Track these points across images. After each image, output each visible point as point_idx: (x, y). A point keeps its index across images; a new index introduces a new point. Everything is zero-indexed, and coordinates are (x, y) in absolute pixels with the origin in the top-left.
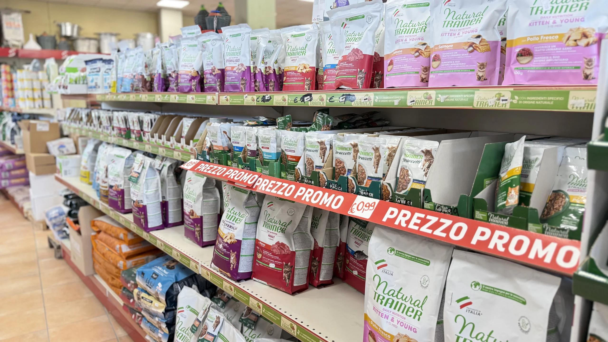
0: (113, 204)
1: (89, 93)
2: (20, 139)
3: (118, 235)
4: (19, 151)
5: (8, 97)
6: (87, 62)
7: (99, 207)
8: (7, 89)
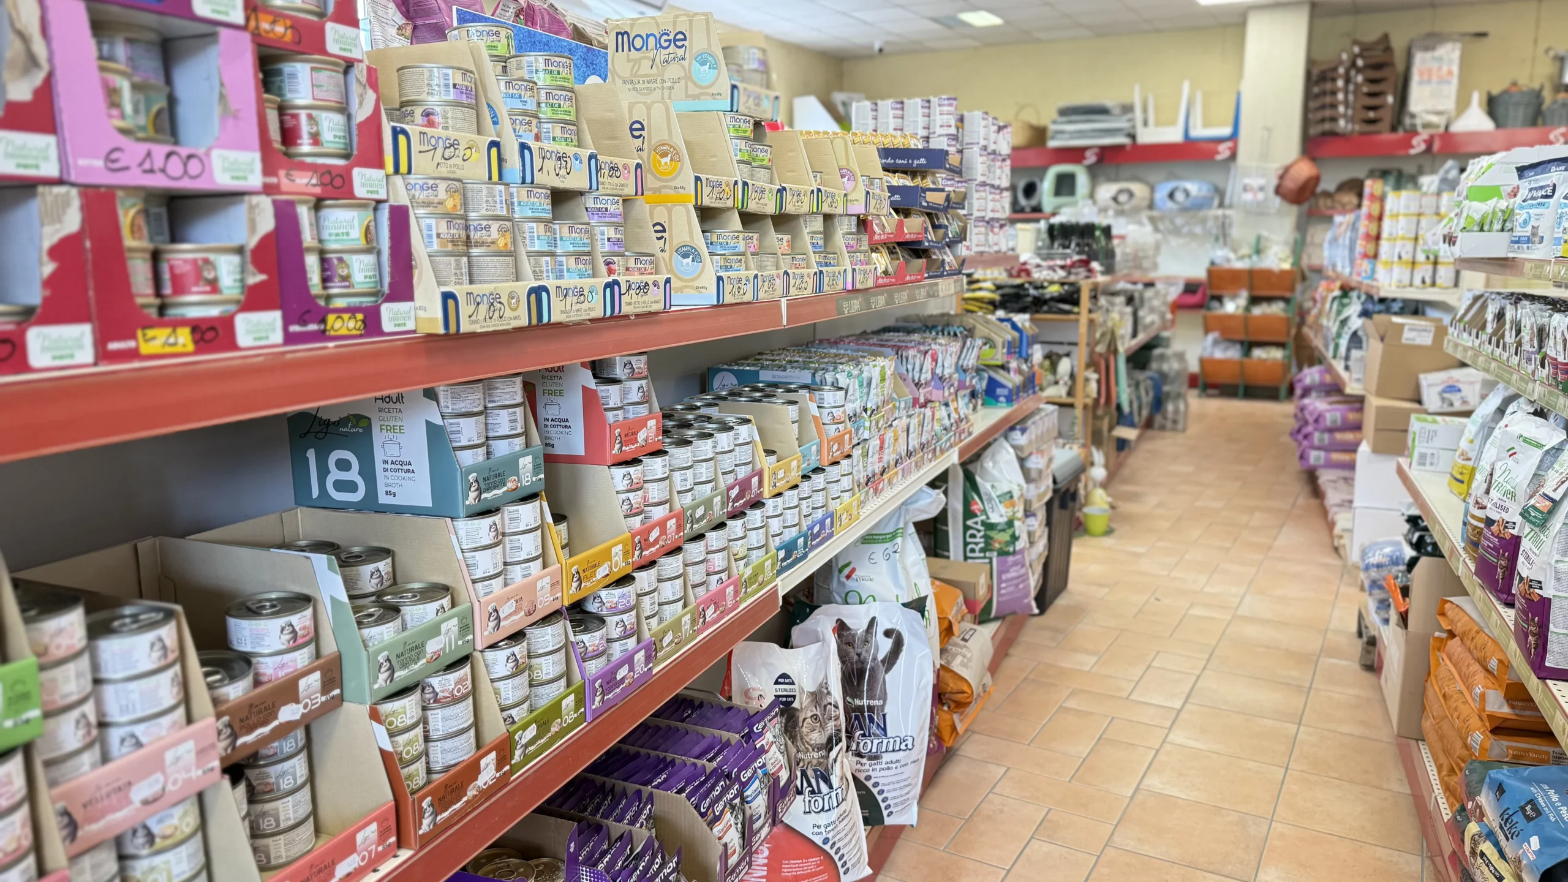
0: (1485, 571)
1: (1511, 255)
2: (1362, 359)
3: (1485, 658)
4: (1353, 388)
5: (1365, 256)
6: (1522, 171)
7: (1457, 569)
8: (1368, 236)
